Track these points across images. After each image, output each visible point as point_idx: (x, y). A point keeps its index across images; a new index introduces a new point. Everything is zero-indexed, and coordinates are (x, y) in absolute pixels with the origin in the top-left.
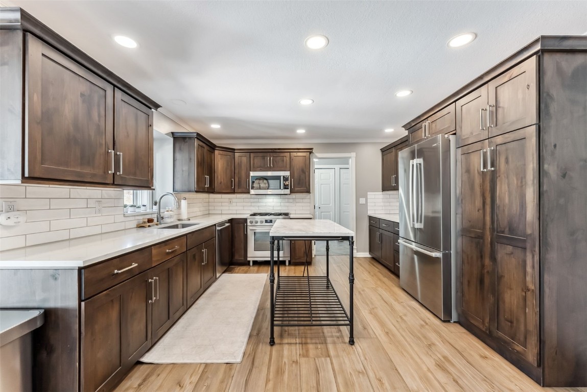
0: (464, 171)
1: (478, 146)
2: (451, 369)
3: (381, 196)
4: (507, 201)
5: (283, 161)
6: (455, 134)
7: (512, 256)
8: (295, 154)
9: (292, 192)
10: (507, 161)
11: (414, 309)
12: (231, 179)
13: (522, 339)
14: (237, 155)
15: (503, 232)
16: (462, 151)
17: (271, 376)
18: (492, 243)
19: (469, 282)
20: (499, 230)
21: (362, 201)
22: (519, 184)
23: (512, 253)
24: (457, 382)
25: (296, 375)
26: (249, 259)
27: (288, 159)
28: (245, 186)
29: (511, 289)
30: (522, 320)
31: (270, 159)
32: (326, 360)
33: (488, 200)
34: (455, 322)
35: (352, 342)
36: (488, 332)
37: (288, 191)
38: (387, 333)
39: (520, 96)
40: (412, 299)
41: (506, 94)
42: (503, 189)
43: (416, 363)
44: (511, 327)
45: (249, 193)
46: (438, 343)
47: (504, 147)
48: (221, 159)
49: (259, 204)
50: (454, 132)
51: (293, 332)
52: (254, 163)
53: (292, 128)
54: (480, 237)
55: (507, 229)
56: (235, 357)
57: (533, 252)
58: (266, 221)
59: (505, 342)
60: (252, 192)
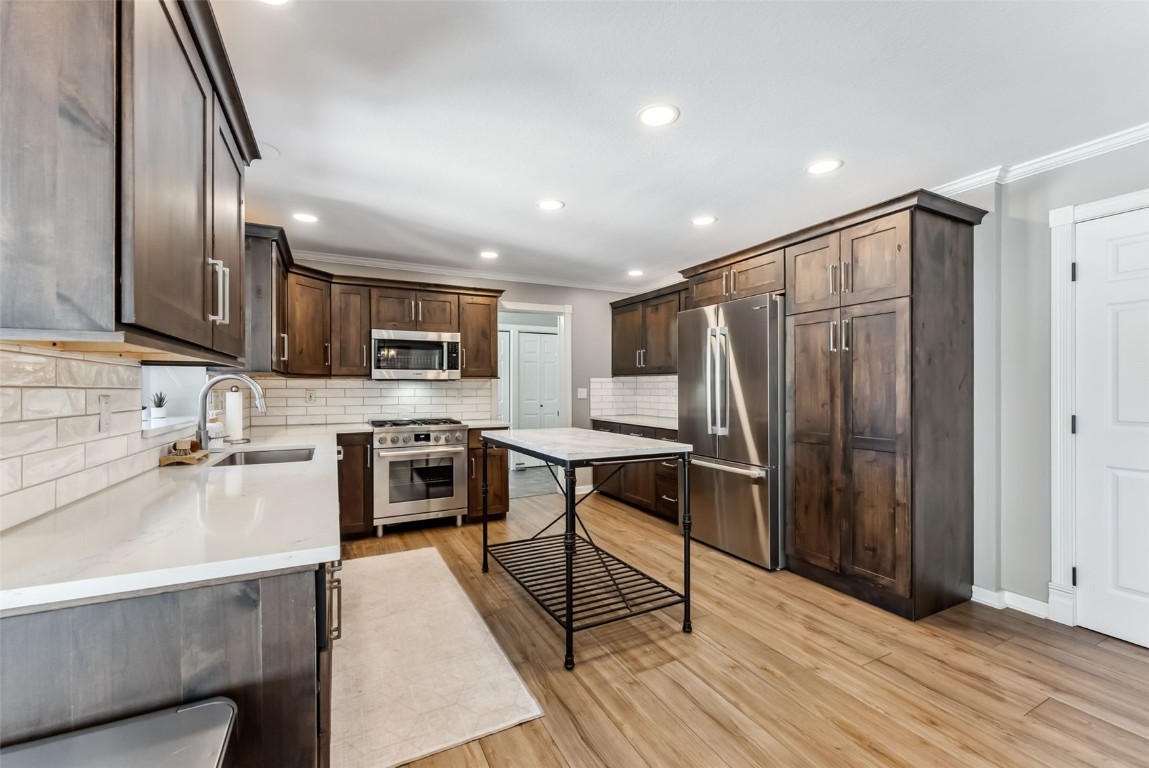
0: (798, 350)
1: (823, 316)
2: (826, 629)
3: (611, 385)
4: (868, 391)
5: (444, 310)
6: (783, 295)
7: (875, 464)
8: (469, 299)
9: (464, 375)
10: (868, 339)
11: (721, 562)
12: (323, 344)
13: (888, 567)
14: (336, 289)
15: (862, 434)
16: (796, 321)
17: (618, 717)
18: (845, 449)
19: (807, 507)
20: (855, 431)
21: (582, 393)
22: (886, 370)
23: (875, 460)
24: (842, 642)
25: (654, 702)
26: (376, 522)
27: (454, 308)
28: (358, 362)
29: (873, 507)
30: (889, 544)
31: (417, 305)
32: (674, 665)
33: (839, 391)
34: (782, 569)
35: (687, 628)
36: (838, 571)
37: (456, 374)
38: (718, 603)
39: (888, 257)
40: (708, 548)
41: (867, 252)
42: (860, 377)
43: (784, 632)
44: (874, 556)
45: (368, 376)
46: (786, 601)
47: (863, 320)
48: (301, 295)
49: (381, 401)
50: (783, 292)
51: (585, 638)
52: (378, 312)
53: (468, 245)
54: (827, 442)
55: (868, 430)
56: (524, 708)
57: (904, 456)
58: (417, 438)
59: (865, 578)
60: (376, 373)
